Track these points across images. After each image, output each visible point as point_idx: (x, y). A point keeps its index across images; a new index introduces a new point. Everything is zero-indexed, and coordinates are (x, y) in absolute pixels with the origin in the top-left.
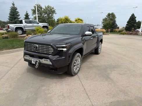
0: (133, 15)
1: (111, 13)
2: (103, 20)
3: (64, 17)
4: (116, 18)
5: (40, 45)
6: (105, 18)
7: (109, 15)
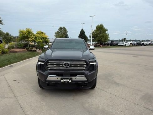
0: (82, 30)
1: (63, 27)
2: (56, 33)
3: (25, 30)
4: (67, 32)
5: (72, 62)
6: (58, 31)
7: (61, 29)
